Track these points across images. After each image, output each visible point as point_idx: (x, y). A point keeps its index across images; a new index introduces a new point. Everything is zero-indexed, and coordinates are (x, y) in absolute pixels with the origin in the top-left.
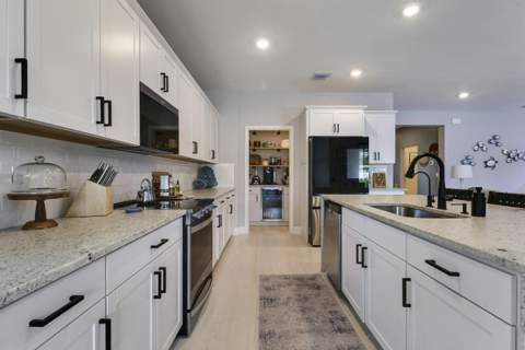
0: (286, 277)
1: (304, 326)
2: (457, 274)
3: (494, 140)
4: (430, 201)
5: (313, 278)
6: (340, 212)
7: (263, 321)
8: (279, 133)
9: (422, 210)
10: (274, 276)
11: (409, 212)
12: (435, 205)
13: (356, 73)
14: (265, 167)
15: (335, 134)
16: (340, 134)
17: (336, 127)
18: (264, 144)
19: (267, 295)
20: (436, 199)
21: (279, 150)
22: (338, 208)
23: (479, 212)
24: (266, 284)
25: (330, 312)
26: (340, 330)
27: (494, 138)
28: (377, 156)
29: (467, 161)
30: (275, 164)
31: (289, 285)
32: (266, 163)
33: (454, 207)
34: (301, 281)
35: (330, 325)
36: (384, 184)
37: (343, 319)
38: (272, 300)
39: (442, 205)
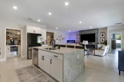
0: (23, 68)
1: (31, 76)
2: (57, 57)
3: (61, 36)
4: (53, 47)
5: (31, 66)
6: (38, 50)
7: (20, 79)
8: (16, 30)
9: (52, 48)
10: (20, 69)
11: (50, 49)
12: (54, 47)
13: (39, 20)
14: (11, 40)
15: (34, 33)
16: (35, 33)
17: (34, 31)
18: (11, 33)
19: (19, 73)
20: (54, 46)
21: (16, 35)
22: (37, 50)
23: (59, 48)
24: (18, 71)
25: (36, 71)
26: (39, 73)
27: (61, 35)
28: (43, 38)
29: (57, 39)
30: (15, 39)
31: (25, 69)
32: (11, 39)
33: (56, 47)
34: (27, 67)
35: (36, 73)
36: (44, 44)
37: (39, 71)
38: (21, 74)
39: (55, 48)
